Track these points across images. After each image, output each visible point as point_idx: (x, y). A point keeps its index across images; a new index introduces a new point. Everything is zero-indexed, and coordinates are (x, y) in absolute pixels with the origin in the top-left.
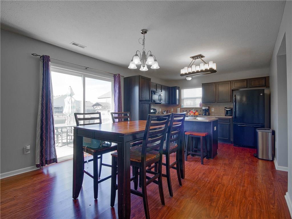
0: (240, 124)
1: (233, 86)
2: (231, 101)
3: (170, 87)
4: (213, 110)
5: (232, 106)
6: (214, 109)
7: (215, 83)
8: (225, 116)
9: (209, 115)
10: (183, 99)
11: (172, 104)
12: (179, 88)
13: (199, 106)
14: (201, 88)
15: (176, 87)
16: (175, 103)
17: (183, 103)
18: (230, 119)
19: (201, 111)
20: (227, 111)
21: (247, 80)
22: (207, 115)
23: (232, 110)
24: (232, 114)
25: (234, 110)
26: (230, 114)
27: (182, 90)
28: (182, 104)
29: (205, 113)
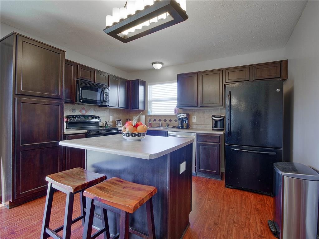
0: (236, 147)
1: (227, 78)
2: (223, 104)
3: (129, 81)
4: (194, 119)
5: (224, 112)
6: (195, 117)
7: (197, 73)
8: (213, 130)
9: (188, 127)
10: (152, 101)
11: (133, 109)
12: (144, 84)
13: (174, 113)
14: (176, 84)
15: (138, 80)
16: (137, 107)
17: (151, 108)
18: (220, 136)
19: (176, 121)
20: (216, 122)
21: (249, 68)
22: (184, 127)
23: (223, 120)
24: (223, 127)
25: (227, 121)
26: (221, 127)
27: (149, 86)
28: (149, 110)
29: (182, 124)
